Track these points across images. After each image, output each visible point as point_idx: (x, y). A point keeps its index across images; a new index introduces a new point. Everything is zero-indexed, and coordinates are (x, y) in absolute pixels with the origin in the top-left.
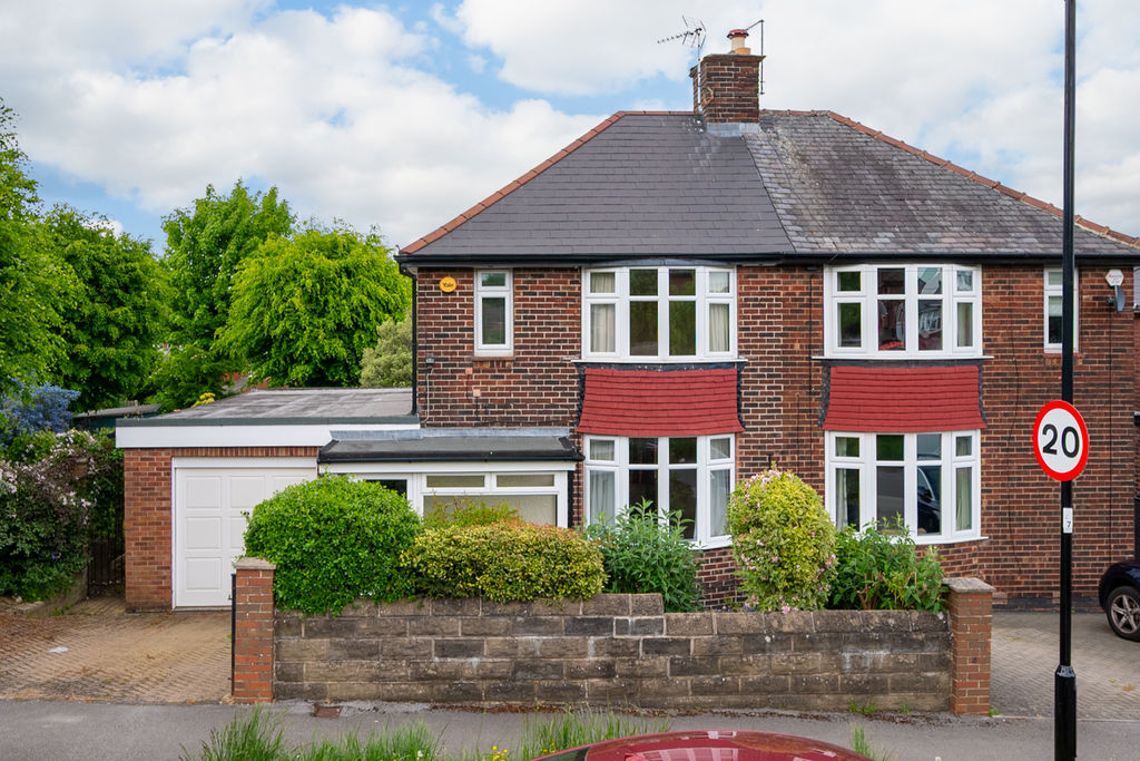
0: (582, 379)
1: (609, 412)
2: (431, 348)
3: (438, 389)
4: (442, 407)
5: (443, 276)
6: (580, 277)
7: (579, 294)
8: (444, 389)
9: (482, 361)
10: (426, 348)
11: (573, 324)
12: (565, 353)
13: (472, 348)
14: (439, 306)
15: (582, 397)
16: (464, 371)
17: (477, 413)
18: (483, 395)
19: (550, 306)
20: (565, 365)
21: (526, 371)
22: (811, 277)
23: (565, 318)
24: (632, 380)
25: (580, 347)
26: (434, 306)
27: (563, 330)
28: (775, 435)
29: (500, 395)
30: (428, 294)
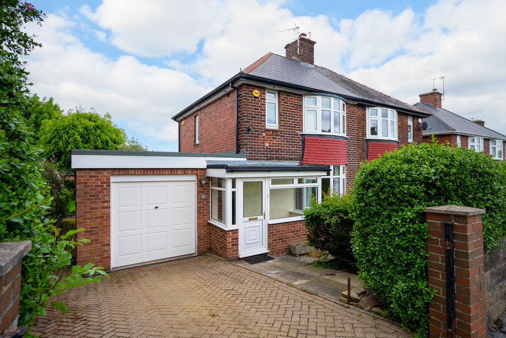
0: (304, 141)
1: (315, 155)
2: (249, 122)
3: (252, 142)
4: (254, 151)
5: (254, 89)
6: (302, 99)
7: (302, 106)
8: (255, 142)
9: (269, 130)
10: (247, 122)
11: (300, 118)
12: (297, 130)
13: (265, 124)
14: (252, 103)
15: (303, 149)
16: (262, 134)
17: (267, 154)
18: (269, 146)
19: (292, 109)
20: (297, 135)
21: (284, 136)
22: (364, 110)
23: (297, 115)
24: (324, 141)
25: (302, 128)
26: (250, 102)
27: (297, 120)
29: (276, 146)
30: (248, 97)
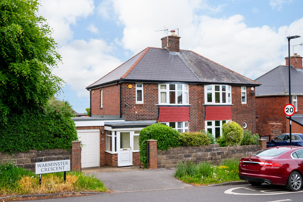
0: (159, 109)
1: (165, 117)
3: (128, 112)
4: (129, 116)
5: (129, 84)
6: (158, 85)
7: (158, 90)
8: (129, 112)
9: (138, 105)
10: (125, 102)
11: (156, 96)
12: (155, 103)
13: (135, 102)
14: (128, 92)
15: (159, 113)
16: (134, 107)
17: (136, 117)
18: (138, 113)
19: (152, 92)
20: (155, 106)
21: (147, 107)
22: (202, 87)
24: (170, 109)
25: (158, 102)
26: (127, 92)
27: (155, 98)
28: (196, 121)
29: (141, 113)
30: (126, 89)
